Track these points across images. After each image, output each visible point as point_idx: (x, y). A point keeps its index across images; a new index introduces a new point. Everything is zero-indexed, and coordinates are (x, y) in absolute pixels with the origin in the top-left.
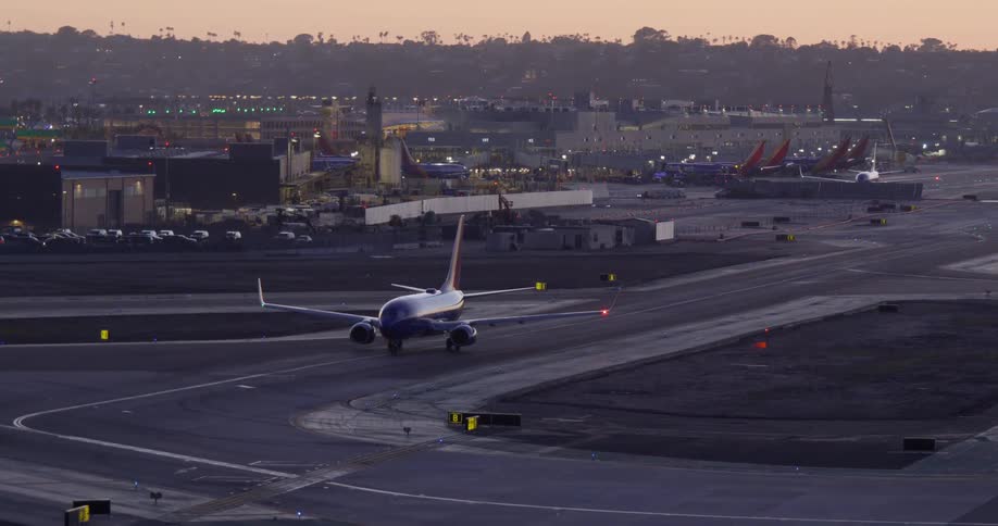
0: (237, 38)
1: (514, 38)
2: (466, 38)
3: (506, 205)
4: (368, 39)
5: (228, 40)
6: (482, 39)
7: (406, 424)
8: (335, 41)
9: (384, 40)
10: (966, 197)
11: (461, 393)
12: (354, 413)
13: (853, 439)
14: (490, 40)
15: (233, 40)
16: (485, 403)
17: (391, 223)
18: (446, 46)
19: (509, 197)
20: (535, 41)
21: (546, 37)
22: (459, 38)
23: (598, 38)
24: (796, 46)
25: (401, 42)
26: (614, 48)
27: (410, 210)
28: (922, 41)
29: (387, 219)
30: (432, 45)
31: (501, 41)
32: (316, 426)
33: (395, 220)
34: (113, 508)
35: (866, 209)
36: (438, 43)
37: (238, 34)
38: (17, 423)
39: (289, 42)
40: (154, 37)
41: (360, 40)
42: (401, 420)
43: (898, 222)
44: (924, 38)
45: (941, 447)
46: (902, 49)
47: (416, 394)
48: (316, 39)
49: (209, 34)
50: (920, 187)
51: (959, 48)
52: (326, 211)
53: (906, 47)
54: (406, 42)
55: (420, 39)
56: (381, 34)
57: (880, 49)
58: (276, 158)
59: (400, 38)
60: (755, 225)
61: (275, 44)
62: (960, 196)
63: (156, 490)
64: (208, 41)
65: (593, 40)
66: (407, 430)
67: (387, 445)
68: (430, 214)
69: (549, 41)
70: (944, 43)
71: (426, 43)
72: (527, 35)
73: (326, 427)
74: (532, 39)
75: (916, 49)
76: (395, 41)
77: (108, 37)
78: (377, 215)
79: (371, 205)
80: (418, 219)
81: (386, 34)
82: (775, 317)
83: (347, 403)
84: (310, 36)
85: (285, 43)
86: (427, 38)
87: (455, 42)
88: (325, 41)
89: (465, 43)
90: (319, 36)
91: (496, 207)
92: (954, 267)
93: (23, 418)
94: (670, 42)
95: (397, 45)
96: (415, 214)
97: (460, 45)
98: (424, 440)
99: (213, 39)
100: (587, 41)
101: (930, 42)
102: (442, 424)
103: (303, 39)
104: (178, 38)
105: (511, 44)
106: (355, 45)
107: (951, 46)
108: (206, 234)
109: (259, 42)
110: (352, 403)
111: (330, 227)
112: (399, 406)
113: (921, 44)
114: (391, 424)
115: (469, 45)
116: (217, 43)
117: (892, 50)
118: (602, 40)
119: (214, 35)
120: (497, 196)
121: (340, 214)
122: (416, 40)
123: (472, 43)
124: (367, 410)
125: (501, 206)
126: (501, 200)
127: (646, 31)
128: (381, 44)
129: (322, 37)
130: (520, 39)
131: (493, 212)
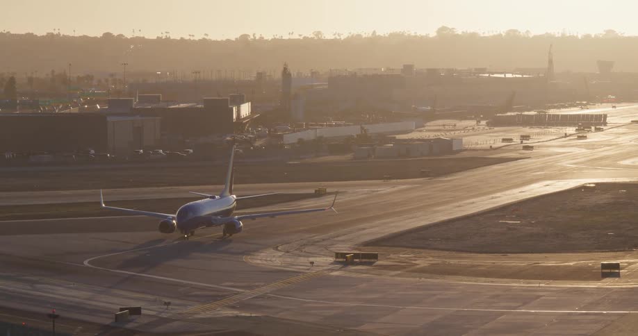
0: (206, 37)
1: (367, 34)
2: (339, 35)
3: (365, 131)
4: (282, 37)
5: (201, 38)
6: (348, 35)
7: (311, 259)
8: (263, 38)
9: (292, 37)
10: (633, 122)
11: (343, 241)
12: (280, 254)
13: (571, 264)
14: (353, 35)
15: (204, 39)
16: (356, 247)
17: (298, 143)
18: (328, 40)
19: (366, 127)
20: (379, 36)
22: (335, 35)
23: (416, 33)
24: (531, 36)
25: (301, 38)
26: (425, 39)
27: (309, 135)
28: (605, 31)
29: (295, 141)
30: (319, 39)
31: (359, 36)
32: (259, 262)
33: (300, 141)
34: (143, 312)
36: (323, 38)
37: (207, 35)
38: (86, 263)
39: (236, 39)
40: (158, 37)
41: (277, 37)
42: (309, 257)
43: (593, 137)
45: (623, 268)
46: (593, 36)
47: (318, 242)
48: (252, 37)
49: (190, 35)
50: (605, 116)
51: (626, 35)
53: (595, 35)
54: (305, 37)
55: (312, 36)
57: (580, 37)
58: (231, 107)
59: (300, 35)
60: (510, 140)
61: (228, 41)
62: (629, 121)
63: (167, 300)
64: (189, 39)
65: (413, 34)
66: (312, 263)
67: (300, 272)
68: (321, 137)
69: (387, 35)
70: (617, 32)
71: (316, 38)
72: (374, 32)
73: (265, 262)
74: (377, 34)
75: (601, 36)
76: (297, 37)
77: (131, 38)
78: (291, 138)
79: (287, 132)
80: (314, 140)
81: (292, 33)
82: (523, 193)
83: (276, 249)
84: (249, 36)
85: (234, 39)
86: (316, 35)
87: (333, 37)
88: (257, 38)
89: (338, 38)
90: (254, 35)
91: (359, 132)
92: (627, 162)
93: (88, 260)
94: (458, 35)
95: (299, 39)
96: (312, 137)
97: (336, 39)
98: (321, 269)
99: (192, 38)
100: (409, 35)
101: (609, 32)
102: (332, 260)
103: (244, 37)
104: (172, 38)
105: (365, 38)
106: (274, 40)
107: (621, 34)
108: (191, 151)
109: (219, 40)
110: (279, 248)
112: (307, 249)
113: (604, 33)
114: (302, 260)
115: (340, 39)
116: (194, 40)
117: (587, 37)
118: (418, 34)
119: (193, 36)
120: (359, 127)
121: (268, 139)
122: (310, 37)
123: (342, 37)
124: (288, 252)
125: (362, 132)
126: (362, 128)
127: (444, 28)
128: (289, 39)
129: (255, 36)
130: (370, 35)
131: (357, 135)
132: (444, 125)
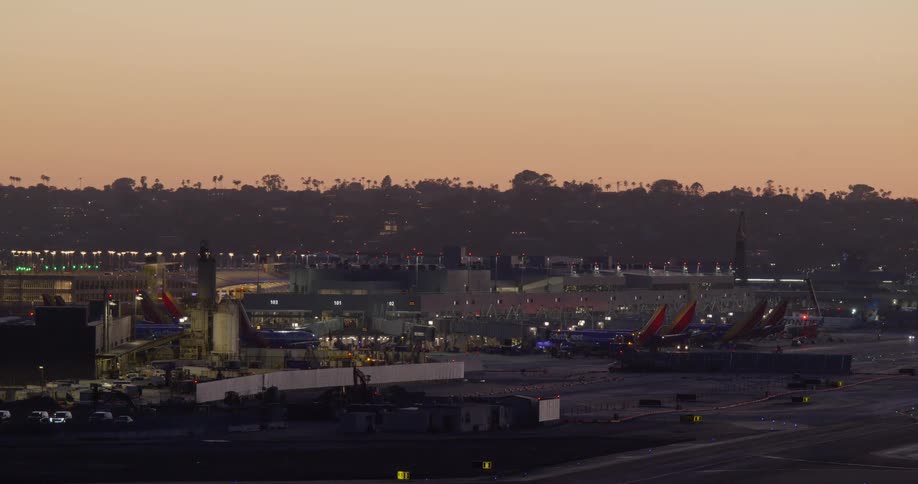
0: (45, 183)
1: (372, 184)
2: (315, 183)
3: (362, 380)
4: (199, 184)
5: (35, 185)
6: (335, 183)
8: (161, 186)
9: (219, 185)
10: (902, 371)
14: (343, 185)
15: (41, 186)
17: (225, 401)
18: (291, 192)
19: (365, 371)
20: (396, 186)
21: (410, 182)
22: (307, 183)
23: (471, 182)
24: (703, 194)
25: (239, 188)
26: (489, 195)
27: (249, 385)
28: (850, 187)
29: (221, 396)
30: (275, 191)
31: (356, 186)
33: (231, 397)
35: (785, 385)
36: (282, 189)
37: (47, 178)
39: (107, 187)
41: (190, 185)
43: (823, 401)
44: (853, 184)
46: (827, 197)
48: (138, 184)
49: (12, 178)
50: (848, 359)
51: (894, 196)
52: (150, 386)
53: (832, 195)
54: (245, 187)
55: (261, 184)
56: (215, 178)
57: (801, 196)
58: (90, 324)
59: (237, 183)
60: (656, 403)
61: (90, 190)
62: (896, 370)
64: (11, 187)
65: (464, 185)
68: (273, 390)
69: (413, 187)
70: (877, 190)
71: (268, 190)
72: (387, 180)
74: (393, 184)
75: (843, 197)
76: (232, 186)
78: (211, 392)
79: (203, 380)
80: (259, 396)
81: (221, 178)
84: (130, 181)
85: (103, 189)
86: (269, 183)
87: (302, 188)
88: (149, 186)
89: (314, 189)
90: (142, 181)
91: (351, 382)
92: (889, 453)
94: (556, 187)
95: (234, 191)
96: (255, 390)
97: (308, 191)
99: (16, 184)
100: (458, 186)
101: (860, 190)
103: (123, 184)
105: (369, 190)
106: (184, 191)
107: (885, 194)
108: (7, 414)
109: (72, 188)
111: (153, 406)
113: (849, 191)
115: (318, 191)
116: (21, 189)
117: (816, 197)
118: (475, 186)
119: (18, 179)
120: (351, 371)
121: (167, 390)
122: (256, 186)
123: (323, 189)
125: (355, 381)
126: (356, 373)
127: (527, 175)
128: (215, 190)
129: (146, 182)
130: (379, 185)
131: (347, 388)
132: (524, 371)
